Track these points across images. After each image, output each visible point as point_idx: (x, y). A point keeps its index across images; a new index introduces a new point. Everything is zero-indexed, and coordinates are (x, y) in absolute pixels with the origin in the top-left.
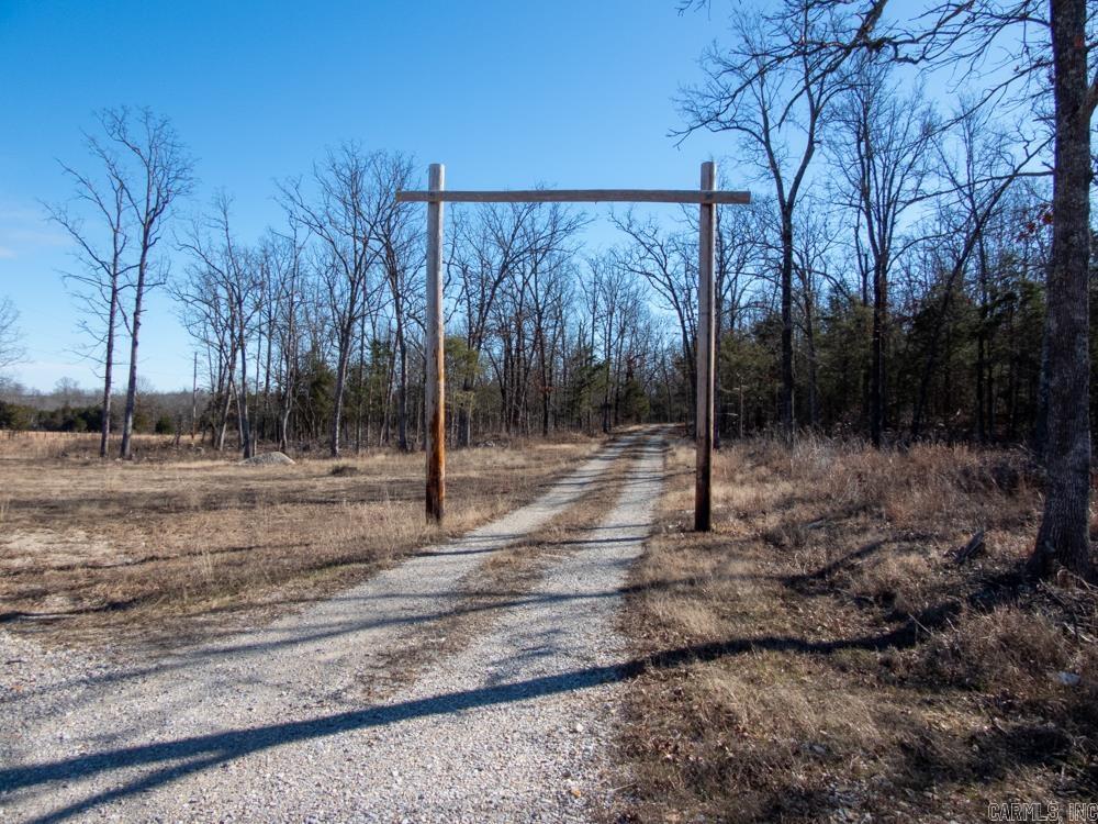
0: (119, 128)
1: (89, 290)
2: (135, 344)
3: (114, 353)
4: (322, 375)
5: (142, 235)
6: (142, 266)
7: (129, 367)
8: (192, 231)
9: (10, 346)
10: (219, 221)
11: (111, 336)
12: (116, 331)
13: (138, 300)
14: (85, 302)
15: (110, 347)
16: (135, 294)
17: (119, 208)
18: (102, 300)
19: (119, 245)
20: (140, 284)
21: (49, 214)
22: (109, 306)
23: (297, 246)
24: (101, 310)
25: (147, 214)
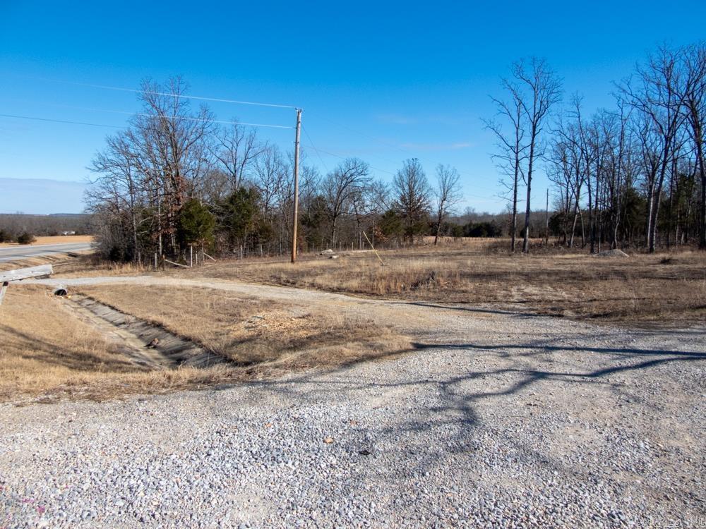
0: (519, 72)
1: (505, 162)
2: (529, 190)
3: (517, 195)
4: (635, 198)
5: (531, 128)
6: (532, 145)
7: (526, 202)
8: (558, 121)
9: (456, 193)
10: (574, 112)
11: (516, 186)
12: (518, 183)
13: (530, 165)
14: (502, 169)
15: (515, 191)
16: (529, 162)
17: (519, 115)
18: (510, 167)
19: (520, 136)
20: (531, 156)
21: (485, 125)
22: (514, 170)
23: (623, 118)
24: (511, 173)
25: (535, 116)
